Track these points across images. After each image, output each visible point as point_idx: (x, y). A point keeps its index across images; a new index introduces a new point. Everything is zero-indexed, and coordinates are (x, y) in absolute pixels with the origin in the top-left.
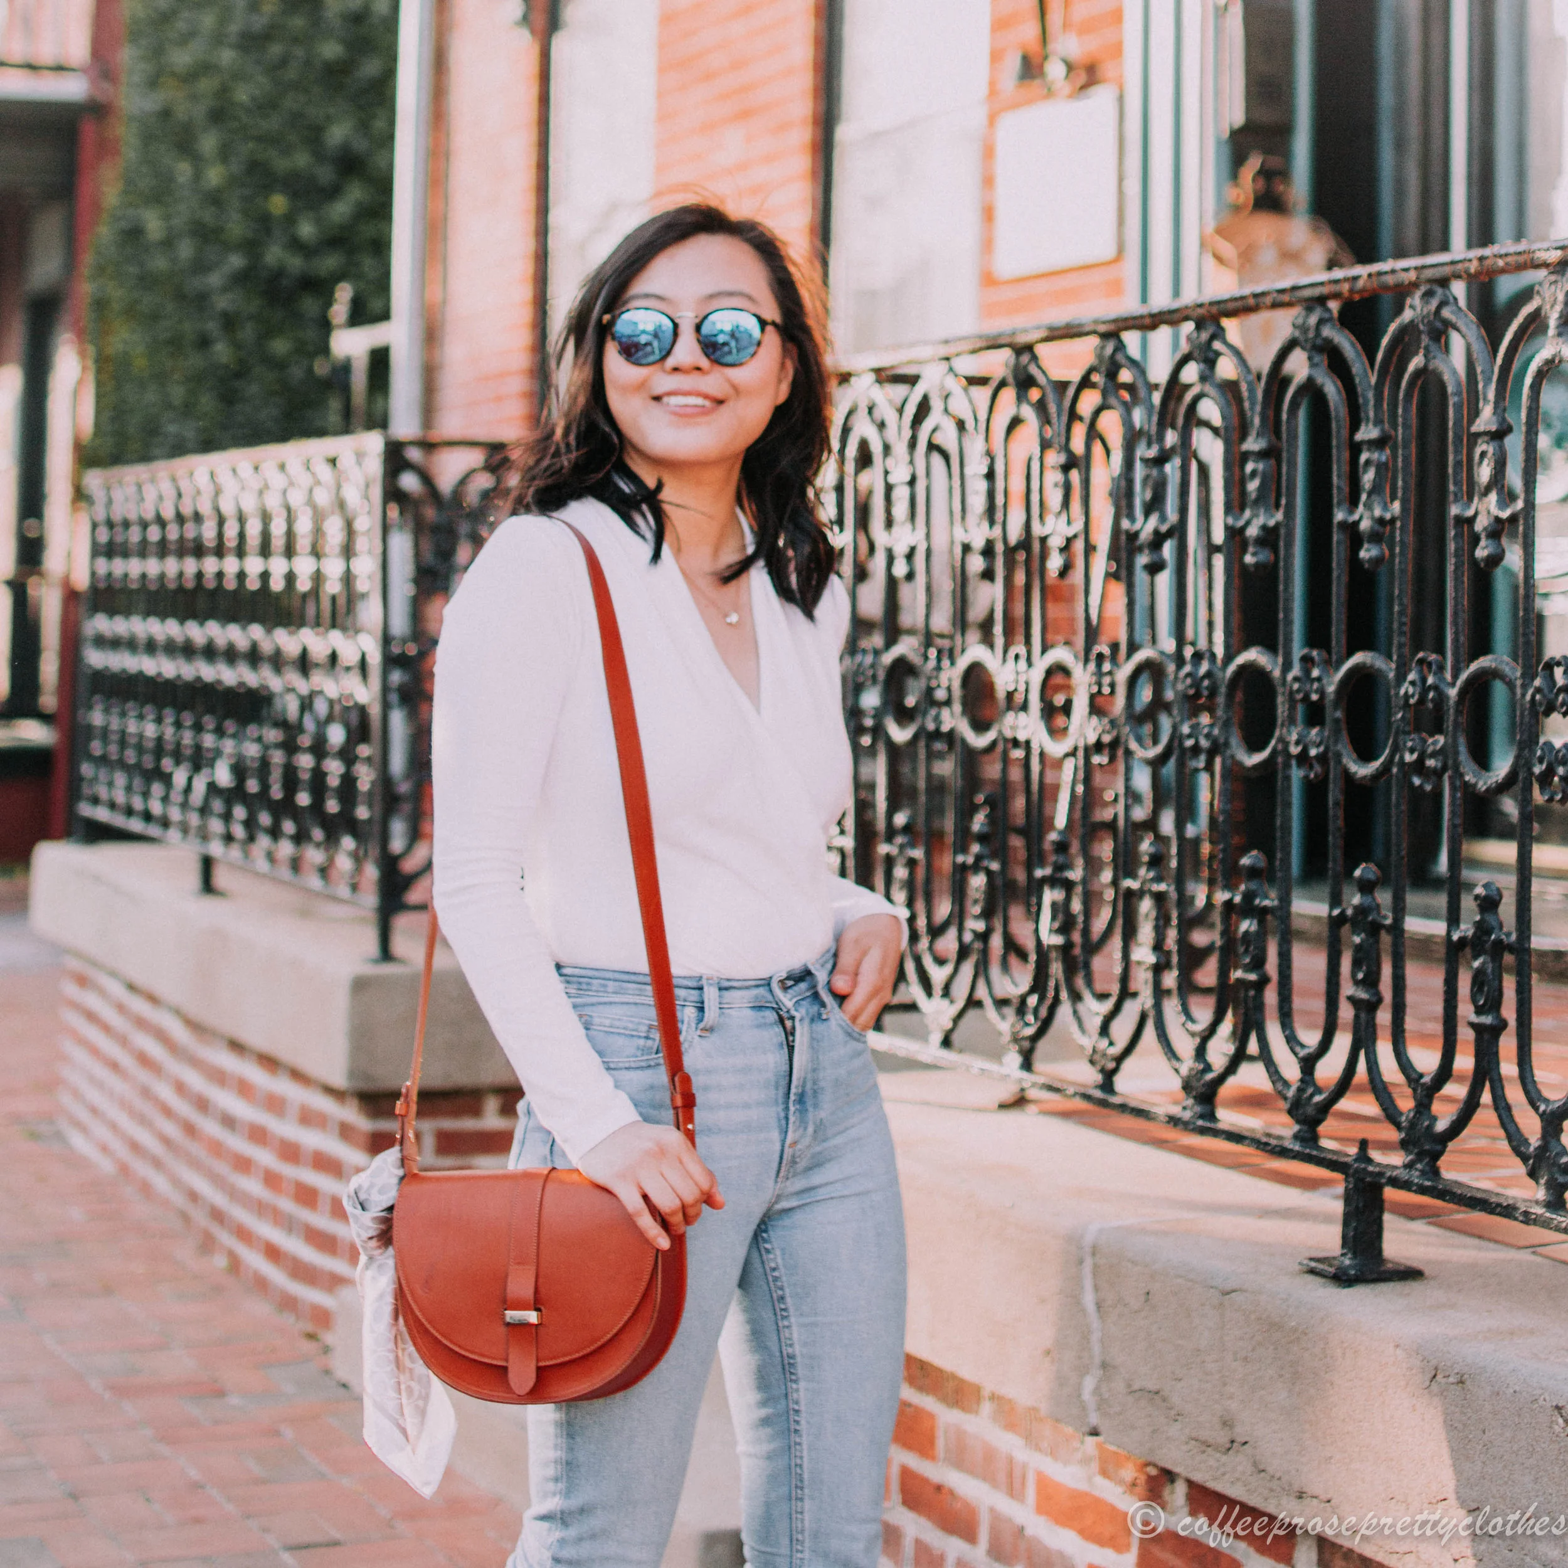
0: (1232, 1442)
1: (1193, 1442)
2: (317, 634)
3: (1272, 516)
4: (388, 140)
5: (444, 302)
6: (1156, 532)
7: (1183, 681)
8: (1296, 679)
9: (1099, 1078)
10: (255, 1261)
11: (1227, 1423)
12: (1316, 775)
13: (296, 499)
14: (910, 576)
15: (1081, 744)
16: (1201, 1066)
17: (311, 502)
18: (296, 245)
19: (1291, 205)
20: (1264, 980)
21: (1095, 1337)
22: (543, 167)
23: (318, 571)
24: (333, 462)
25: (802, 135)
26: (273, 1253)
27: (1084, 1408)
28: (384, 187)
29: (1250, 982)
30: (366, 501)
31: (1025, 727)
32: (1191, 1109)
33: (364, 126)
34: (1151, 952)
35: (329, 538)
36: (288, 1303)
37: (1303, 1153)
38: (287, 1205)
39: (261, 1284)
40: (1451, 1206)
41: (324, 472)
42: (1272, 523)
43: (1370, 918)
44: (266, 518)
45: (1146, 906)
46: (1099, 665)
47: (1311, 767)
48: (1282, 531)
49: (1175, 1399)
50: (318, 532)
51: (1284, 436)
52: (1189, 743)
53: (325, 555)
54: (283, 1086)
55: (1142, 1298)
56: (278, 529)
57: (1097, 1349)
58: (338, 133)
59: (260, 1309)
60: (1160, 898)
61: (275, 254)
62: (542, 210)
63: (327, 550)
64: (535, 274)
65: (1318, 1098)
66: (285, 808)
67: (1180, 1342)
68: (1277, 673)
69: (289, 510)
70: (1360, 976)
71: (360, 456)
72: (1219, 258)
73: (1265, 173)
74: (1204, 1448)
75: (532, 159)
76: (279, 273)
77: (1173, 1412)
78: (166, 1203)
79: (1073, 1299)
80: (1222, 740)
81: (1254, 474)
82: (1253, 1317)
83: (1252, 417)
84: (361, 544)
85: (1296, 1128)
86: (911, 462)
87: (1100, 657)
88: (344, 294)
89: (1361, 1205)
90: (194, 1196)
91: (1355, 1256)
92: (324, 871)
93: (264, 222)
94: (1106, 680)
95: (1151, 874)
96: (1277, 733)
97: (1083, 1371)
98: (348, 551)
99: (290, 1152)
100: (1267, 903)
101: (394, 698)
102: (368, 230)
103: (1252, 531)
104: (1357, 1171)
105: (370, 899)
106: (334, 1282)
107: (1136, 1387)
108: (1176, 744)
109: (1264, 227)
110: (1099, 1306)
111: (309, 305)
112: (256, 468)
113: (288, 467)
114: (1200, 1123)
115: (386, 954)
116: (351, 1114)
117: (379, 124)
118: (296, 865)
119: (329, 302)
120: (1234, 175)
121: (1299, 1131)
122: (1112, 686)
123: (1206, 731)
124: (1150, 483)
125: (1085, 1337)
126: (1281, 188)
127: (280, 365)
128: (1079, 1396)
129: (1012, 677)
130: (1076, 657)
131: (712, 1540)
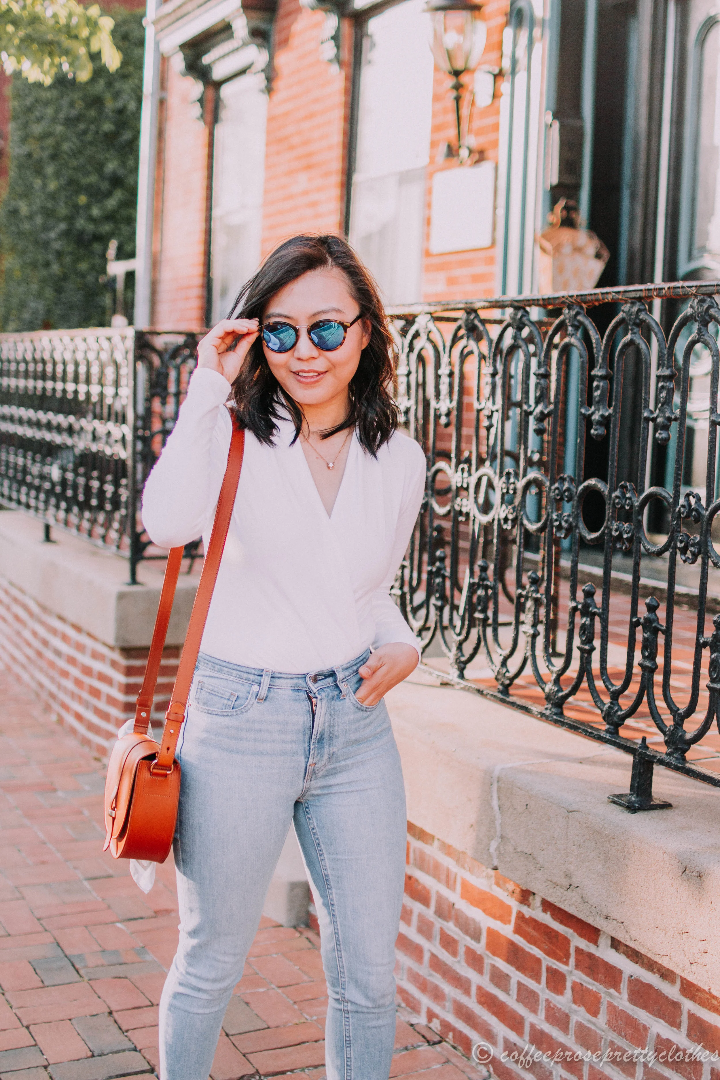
0: (570, 885)
1: (549, 882)
2: (102, 423)
3: (607, 410)
4: (135, 169)
5: (161, 250)
6: (542, 413)
7: (554, 492)
8: (617, 497)
9: (501, 688)
10: (70, 720)
11: (567, 876)
12: (626, 548)
13: (91, 356)
15: (496, 518)
16: (556, 689)
17: (98, 358)
18: (91, 219)
19: (578, 224)
20: (593, 649)
21: (498, 822)
22: (209, 188)
23: (102, 393)
24: (109, 339)
25: (336, 179)
26: (79, 717)
27: (490, 856)
28: (133, 192)
29: (585, 649)
30: (126, 361)
31: (466, 506)
32: (550, 710)
33: (123, 163)
34: (530, 627)
35: (107, 377)
36: (86, 742)
37: (611, 740)
38: (85, 695)
39: (73, 731)
41: (105, 344)
42: (607, 414)
43: (653, 625)
44: (77, 364)
45: (529, 604)
46: (508, 479)
47: (624, 543)
48: (612, 419)
49: (540, 860)
50: (102, 373)
51: (615, 369)
52: (556, 523)
53: (106, 385)
54: (83, 639)
55: (525, 807)
56: (82, 370)
57: (498, 828)
58: (111, 166)
59: (72, 743)
60: (537, 601)
61: (80, 223)
62: (209, 209)
63: (107, 382)
64: (205, 239)
65: (619, 713)
66: (84, 506)
67: (544, 832)
68: (606, 493)
69: (88, 362)
70: (647, 654)
71: (124, 338)
72: (543, 249)
73: (567, 208)
74: (554, 886)
75: (205, 184)
76: (82, 233)
77: (539, 865)
78: (28, 687)
79: (486, 802)
80: (574, 524)
81: (598, 387)
82: (584, 825)
83: (598, 357)
84: (123, 381)
85: (608, 726)
86: (408, 364)
87: (508, 474)
88: (113, 245)
89: (642, 771)
91: (638, 796)
92: (104, 538)
93: (76, 207)
94: (512, 487)
95: (532, 588)
96: (605, 524)
97: (491, 838)
98: (117, 384)
99: (87, 671)
100: (596, 610)
101: (139, 457)
102: (124, 213)
103: (596, 417)
104: (640, 753)
105: (127, 553)
106: (110, 736)
107: (519, 850)
108: (548, 523)
109: (566, 235)
110: (500, 807)
111: (97, 247)
112: (72, 340)
113: (87, 340)
114: (555, 717)
115: (134, 581)
116: (117, 656)
117: (130, 163)
118: (90, 534)
119: (106, 249)
120: (552, 209)
121: (609, 728)
122: (515, 490)
123: (565, 518)
124: (539, 386)
125: (493, 821)
126: (574, 216)
127: (82, 275)
128: (488, 850)
129: (460, 480)
130: (495, 472)
131: (294, 886)
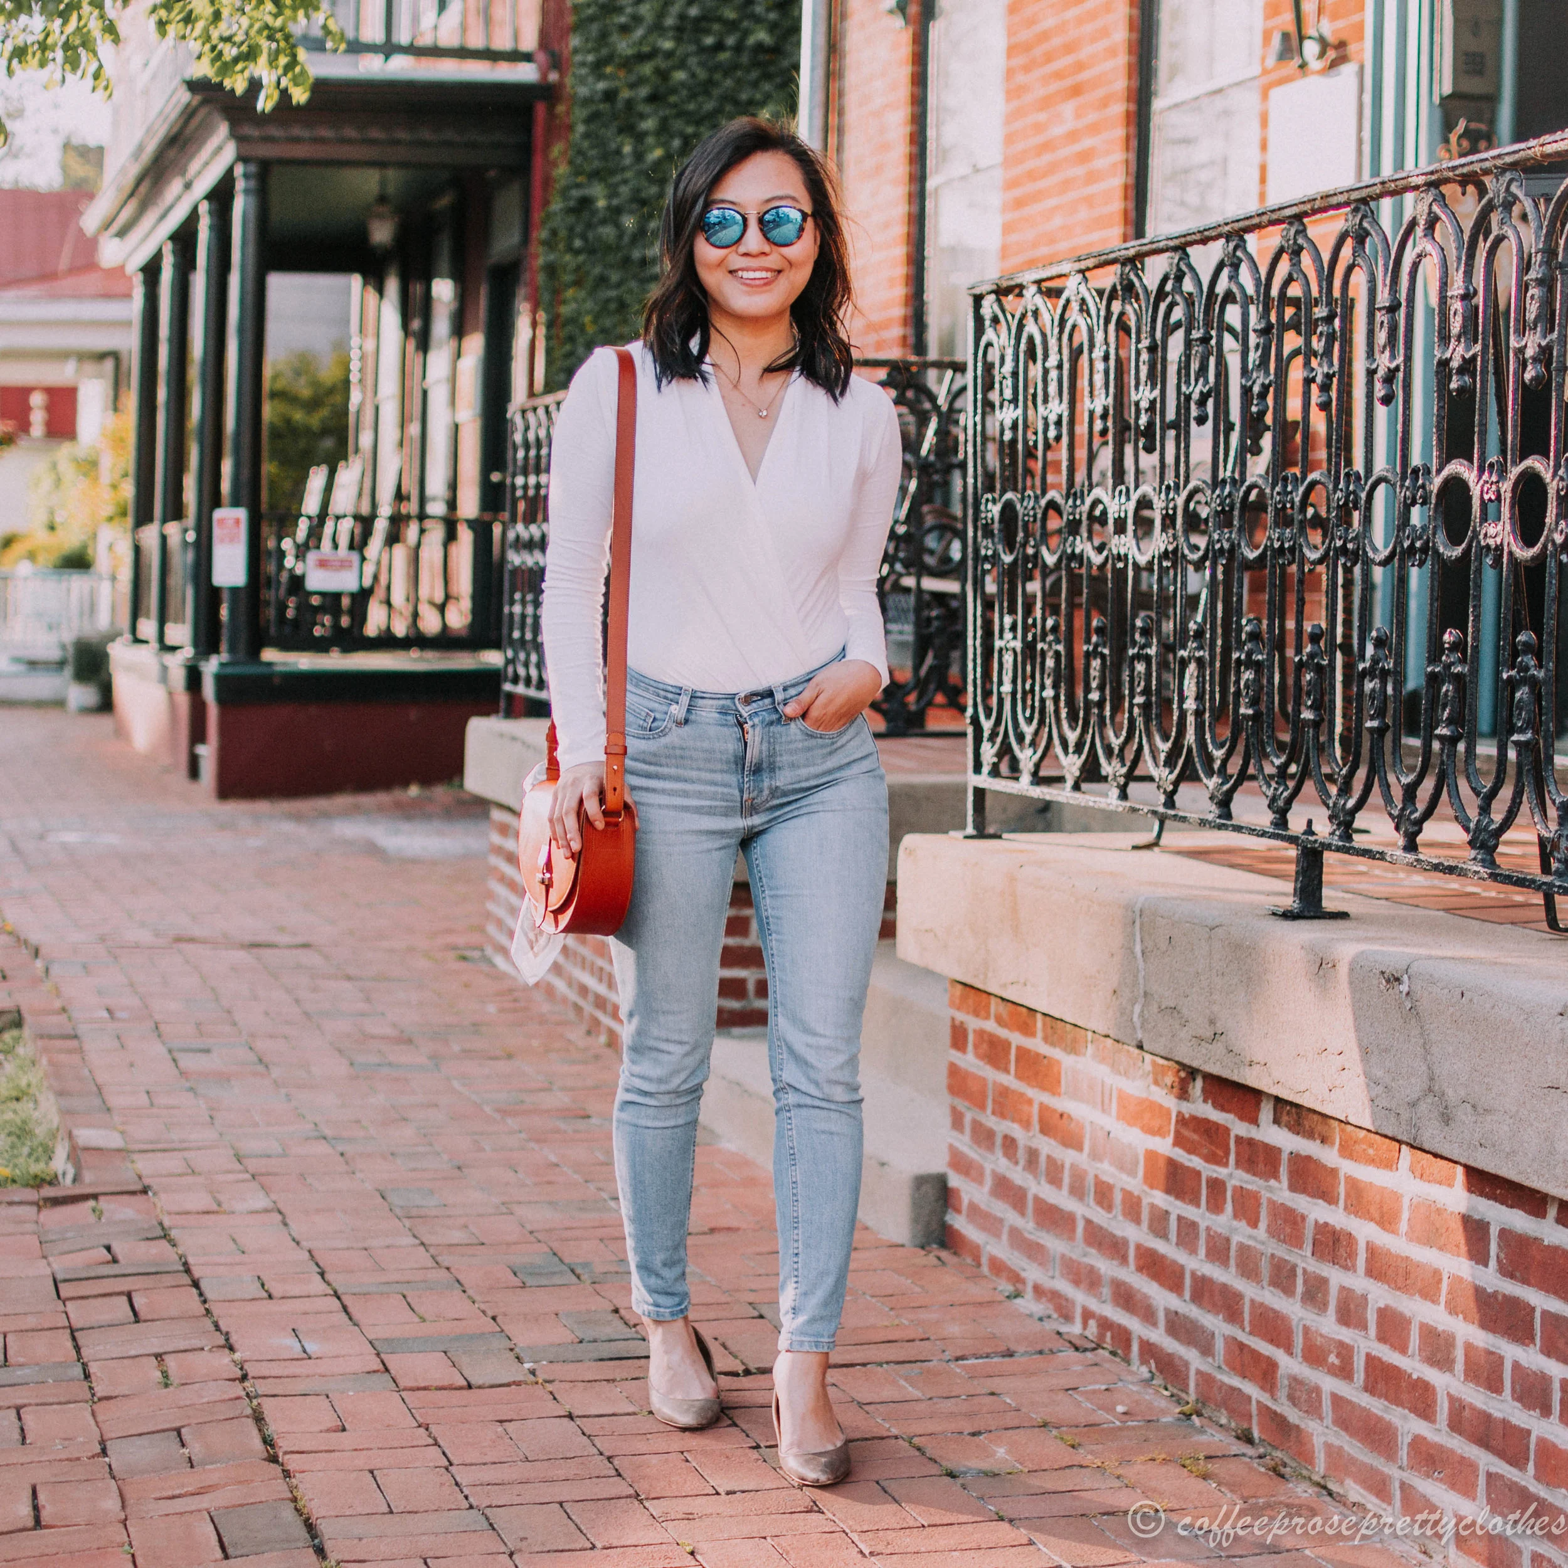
0: (1215, 1034)
1: (1195, 1040)
9: (1162, 798)
11: (1213, 1022)
14: (1058, 438)
15: (1156, 554)
21: (1141, 975)
27: (1134, 1029)
31: (1125, 545)
32: (1214, 812)
34: (1194, 701)
37: (1277, 834)
40: (1355, 858)
42: (1269, 381)
43: (1316, 662)
45: (1192, 668)
46: (1167, 494)
47: (1285, 556)
48: (1274, 386)
49: (1185, 1011)
52: (1217, 546)
55: (1168, 942)
57: (1141, 984)
60: (1200, 661)
65: (1285, 793)
67: (1188, 969)
68: (1267, 490)
70: (1312, 702)
73: (1470, 136)
74: (1199, 1042)
77: (1183, 1020)
78: (565, 1000)
79: (1129, 950)
80: (1236, 542)
85: (1274, 816)
87: (1168, 488)
89: (1307, 865)
90: (583, 990)
91: (1301, 901)
94: (1171, 505)
95: (1195, 645)
96: (1266, 534)
97: (1134, 1001)
100: (1260, 657)
103: (1257, 389)
104: (1304, 841)
107: (1163, 1006)
108: (1210, 547)
110: (1143, 952)
114: (1219, 821)
120: (1445, 138)
121: (1276, 819)
122: (1175, 508)
123: (1226, 536)
124: (1200, 357)
125: (1136, 976)
128: (1132, 1020)
129: (1118, 507)
130: (1154, 489)
131: (921, 1181)
